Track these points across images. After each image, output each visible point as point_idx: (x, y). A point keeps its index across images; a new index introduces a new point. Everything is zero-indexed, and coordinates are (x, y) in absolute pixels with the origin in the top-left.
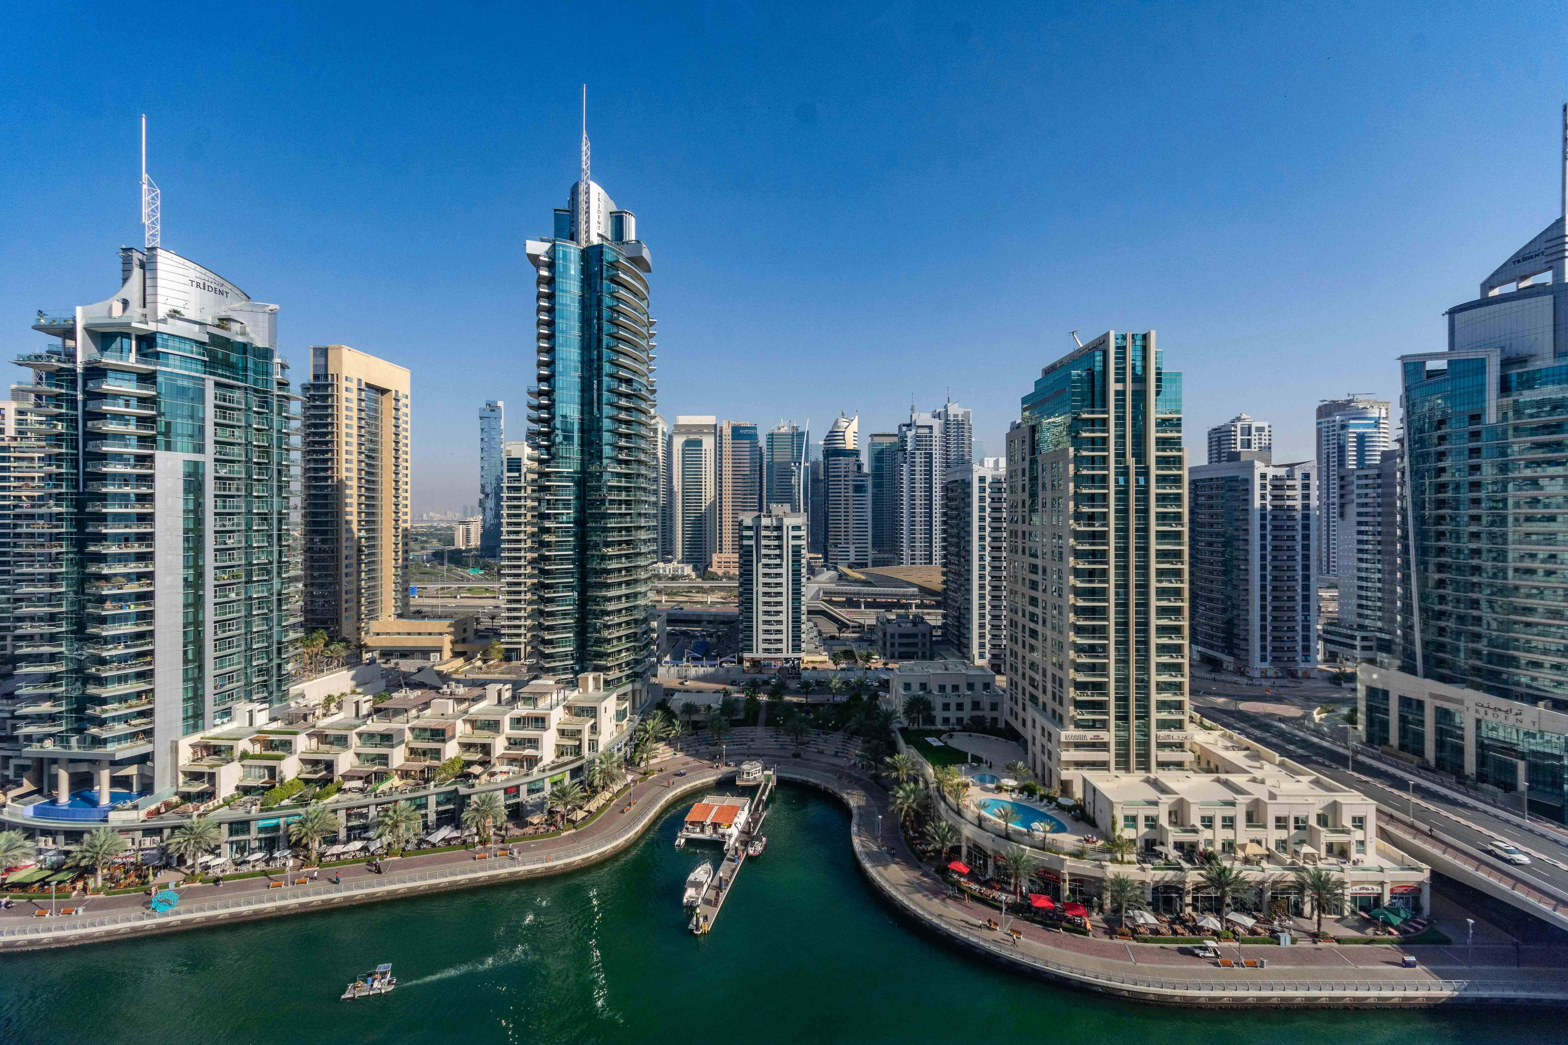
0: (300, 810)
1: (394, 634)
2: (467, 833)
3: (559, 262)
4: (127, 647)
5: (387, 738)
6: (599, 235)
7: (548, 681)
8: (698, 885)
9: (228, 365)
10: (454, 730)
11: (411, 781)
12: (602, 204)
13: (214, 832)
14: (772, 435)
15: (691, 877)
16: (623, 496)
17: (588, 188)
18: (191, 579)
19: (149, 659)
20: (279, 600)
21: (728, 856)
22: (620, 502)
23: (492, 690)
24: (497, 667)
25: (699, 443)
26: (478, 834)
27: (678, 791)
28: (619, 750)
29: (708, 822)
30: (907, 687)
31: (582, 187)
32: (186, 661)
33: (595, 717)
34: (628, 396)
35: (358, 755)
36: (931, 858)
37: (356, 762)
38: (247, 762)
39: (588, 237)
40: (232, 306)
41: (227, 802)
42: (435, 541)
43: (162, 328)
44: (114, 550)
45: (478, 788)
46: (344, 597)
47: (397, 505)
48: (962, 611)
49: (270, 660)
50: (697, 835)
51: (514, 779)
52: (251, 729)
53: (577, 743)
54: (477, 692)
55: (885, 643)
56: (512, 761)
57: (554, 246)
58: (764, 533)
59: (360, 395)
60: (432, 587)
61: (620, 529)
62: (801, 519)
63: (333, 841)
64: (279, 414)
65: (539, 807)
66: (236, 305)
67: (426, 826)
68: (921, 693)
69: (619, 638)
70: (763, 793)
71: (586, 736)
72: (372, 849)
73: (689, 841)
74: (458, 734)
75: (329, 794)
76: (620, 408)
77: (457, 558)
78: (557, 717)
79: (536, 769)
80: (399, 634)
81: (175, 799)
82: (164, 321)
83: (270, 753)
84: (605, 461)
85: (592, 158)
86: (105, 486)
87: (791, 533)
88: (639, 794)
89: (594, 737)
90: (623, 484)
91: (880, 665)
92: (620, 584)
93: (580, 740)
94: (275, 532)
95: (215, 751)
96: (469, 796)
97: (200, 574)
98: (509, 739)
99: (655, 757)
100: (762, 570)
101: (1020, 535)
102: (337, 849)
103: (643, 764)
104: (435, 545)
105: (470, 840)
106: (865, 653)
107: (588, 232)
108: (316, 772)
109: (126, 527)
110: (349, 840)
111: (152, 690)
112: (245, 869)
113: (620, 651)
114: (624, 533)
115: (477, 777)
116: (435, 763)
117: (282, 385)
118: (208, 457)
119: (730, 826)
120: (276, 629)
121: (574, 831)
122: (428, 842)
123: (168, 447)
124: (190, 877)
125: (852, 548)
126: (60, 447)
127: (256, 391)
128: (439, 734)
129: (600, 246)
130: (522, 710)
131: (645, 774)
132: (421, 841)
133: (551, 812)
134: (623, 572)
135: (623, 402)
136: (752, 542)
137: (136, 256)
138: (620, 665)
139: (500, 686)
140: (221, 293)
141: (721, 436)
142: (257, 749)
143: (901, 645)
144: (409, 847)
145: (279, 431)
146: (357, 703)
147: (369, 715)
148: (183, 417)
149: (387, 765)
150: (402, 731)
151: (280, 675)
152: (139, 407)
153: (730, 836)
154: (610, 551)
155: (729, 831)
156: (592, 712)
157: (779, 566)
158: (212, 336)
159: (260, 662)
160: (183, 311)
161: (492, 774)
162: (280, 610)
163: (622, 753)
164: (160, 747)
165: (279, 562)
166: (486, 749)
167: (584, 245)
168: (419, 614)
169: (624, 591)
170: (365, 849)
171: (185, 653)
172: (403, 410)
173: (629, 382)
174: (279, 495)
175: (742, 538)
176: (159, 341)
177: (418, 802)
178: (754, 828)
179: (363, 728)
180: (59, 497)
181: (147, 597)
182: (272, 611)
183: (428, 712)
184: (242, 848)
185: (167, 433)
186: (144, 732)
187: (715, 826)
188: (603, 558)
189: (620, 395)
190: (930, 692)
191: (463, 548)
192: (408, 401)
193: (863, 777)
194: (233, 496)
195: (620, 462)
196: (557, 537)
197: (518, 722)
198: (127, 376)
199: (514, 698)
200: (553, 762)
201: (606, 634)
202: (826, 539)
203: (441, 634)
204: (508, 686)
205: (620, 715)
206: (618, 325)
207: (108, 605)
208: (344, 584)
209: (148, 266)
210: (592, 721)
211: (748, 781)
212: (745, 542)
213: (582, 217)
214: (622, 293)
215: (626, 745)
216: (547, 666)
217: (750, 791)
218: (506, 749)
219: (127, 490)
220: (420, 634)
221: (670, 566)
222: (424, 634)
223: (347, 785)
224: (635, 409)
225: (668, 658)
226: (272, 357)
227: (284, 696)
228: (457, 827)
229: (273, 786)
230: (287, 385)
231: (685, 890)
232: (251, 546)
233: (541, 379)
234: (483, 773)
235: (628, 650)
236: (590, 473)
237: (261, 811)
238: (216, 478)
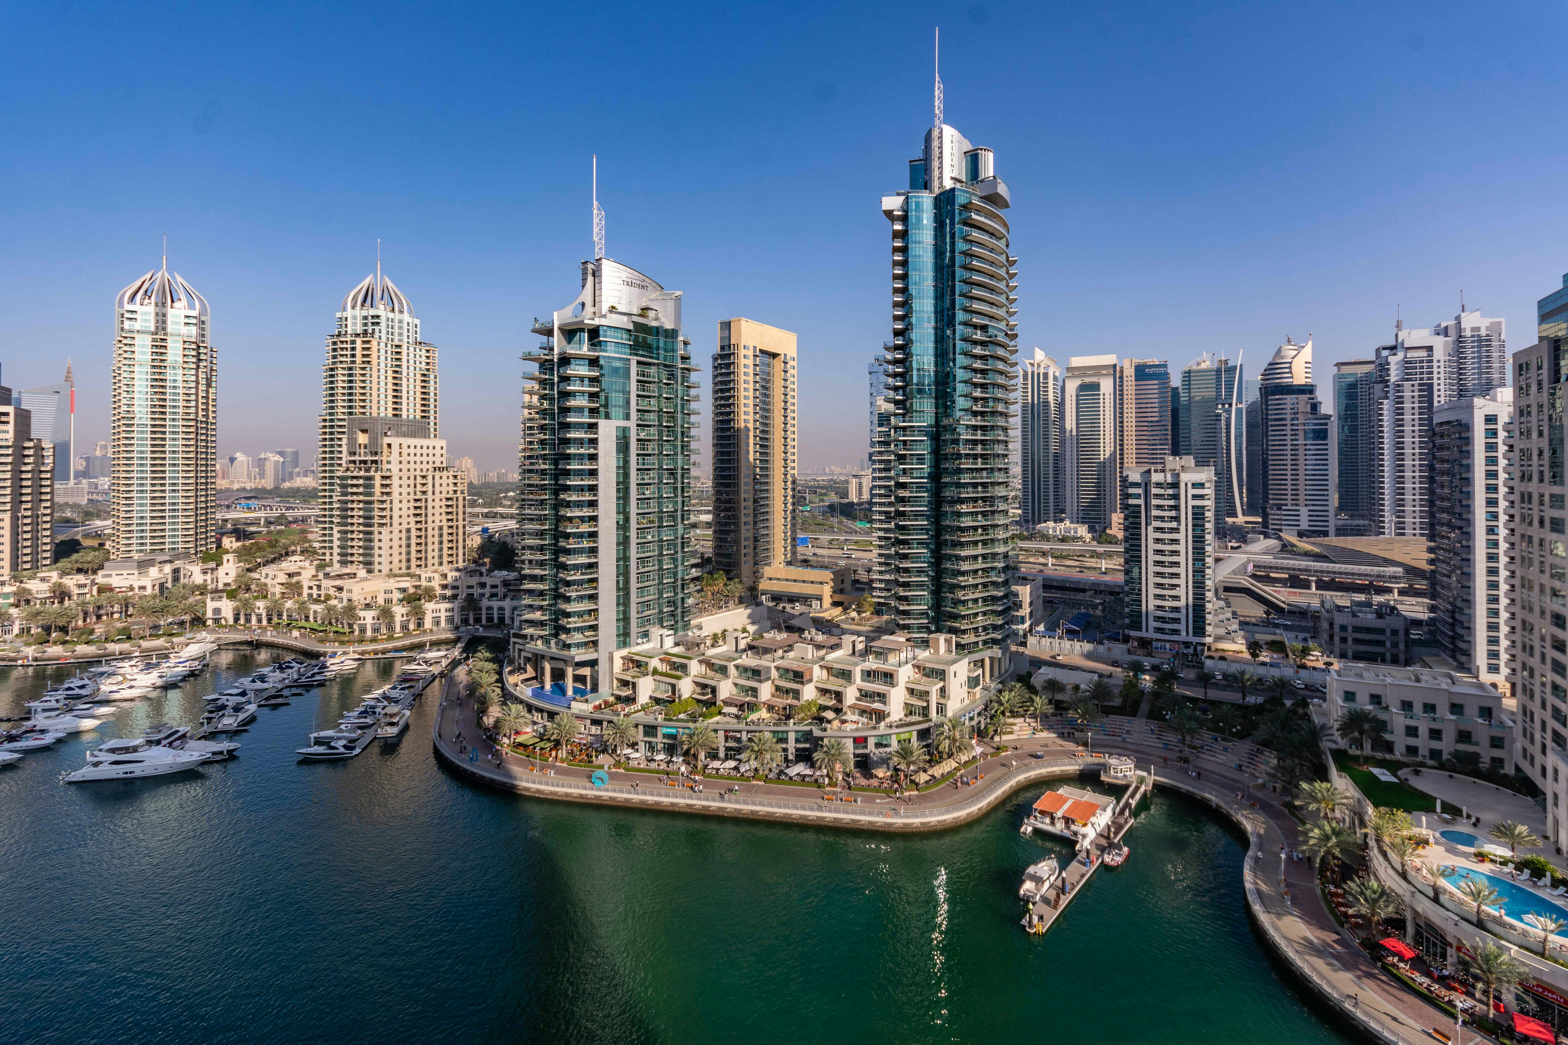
0: (691, 725)
1: (782, 580)
2: (818, 773)
3: (912, 214)
4: (582, 574)
5: (756, 673)
6: (952, 178)
7: (900, 638)
8: (1039, 881)
9: (648, 347)
10: (811, 674)
11: (775, 716)
12: (956, 145)
13: (633, 731)
14: (1189, 372)
15: (1031, 870)
16: (979, 449)
17: (941, 132)
18: (621, 522)
19: (595, 585)
20: (683, 543)
21: (1079, 857)
22: (975, 457)
23: (847, 639)
24: (869, 619)
25: (1096, 387)
26: (828, 775)
27: (1032, 774)
28: (971, 719)
29: (1059, 814)
30: (1350, 696)
31: (935, 133)
32: (618, 589)
33: (943, 679)
34: (983, 344)
35: (736, 685)
36: (1357, 925)
37: (734, 691)
38: (657, 677)
39: (941, 183)
40: (650, 298)
41: (643, 709)
42: (833, 494)
43: (603, 322)
44: (574, 498)
45: (829, 732)
46: (743, 543)
47: (785, 460)
48: (1459, 603)
49: (676, 594)
50: (1045, 825)
51: (863, 730)
52: (662, 651)
53: (925, 704)
54: (834, 640)
55: (1331, 637)
56: (863, 712)
57: (907, 198)
58: (1154, 491)
59: (755, 360)
60: (825, 538)
61: (975, 485)
62: (1206, 475)
63: (714, 756)
64: (682, 384)
65: (884, 761)
66: (653, 296)
67: (786, 759)
68: (1370, 707)
69: (976, 601)
70: (1132, 796)
71: (934, 699)
72: (742, 770)
73: (1036, 831)
74: (815, 679)
75: (712, 715)
76: (975, 357)
77: (848, 510)
78: (906, 675)
79: (883, 724)
80: (787, 580)
81: (611, 699)
82: (604, 316)
83: (673, 672)
84: (958, 414)
85: (946, 101)
86: (569, 448)
87: (1192, 492)
88: (987, 769)
89: (942, 701)
90: (979, 437)
91: (1320, 665)
92: (975, 543)
93: (928, 701)
94: (679, 485)
95: (638, 664)
96: (822, 739)
97: (627, 519)
98: (860, 690)
99: (1012, 733)
100: (1152, 535)
101: (1535, 499)
102: (716, 764)
103: (997, 738)
104: (833, 498)
105: (821, 780)
106: (1299, 646)
107: (941, 178)
108: (703, 694)
109: (582, 480)
110: (727, 758)
111: (597, 610)
112: (653, 765)
113: (976, 614)
114: (980, 489)
115: (829, 722)
116: (795, 702)
117: (685, 358)
118: (632, 424)
119: (1085, 825)
120: (680, 568)
121: (916, 793)
122: (786, 775)
123: (607, 416)
124: (618, 764)
125: (1304, 512)
126: (545, 419)
127: (665, 366)
128: (798, 676)
129: (953, 190)
130: (872, 664)
131: (998, 749)
132: (781, 772)
133: (896, 770)
134: (980, 531)
135: (978, 351)
136: (1141, 502)
137: (590, 267)
138: (976, 629)
139: (854, 637)
140: (643, 287)
141: (1121, 378)
142: (663, 668)
143: (1356, 641)
144: (771, 776)
145: (682, 399)
146: (736, 638)
147: (745, 650)
148: (616, 391)
149: (756, 697)
150: (768, 669)
151: (684, 608)
152: (590, 386)
153: (1084, 836)
154: (964, 508)
155: (1083, 830)
156: (941, 675)
157: (1176, 530)
158: (635, 324)
159: (669, 595)
160: (617, 306)
161: (844, 722)
162: (683, 552)
163: (974, 723)
164: (602, 655)
165: (683, 511)
166: (839, 696)
167: (937, 191)
168: (806, 563)
169: (980, 550)
170: (736, 768)
171: (618, 582)
172: (791, 371)
173: (984, 328)
174: (682, 453)
175: (1128, 496)
176: (601, 332)
177: (780, 736)
178: (1116, 834)
179: (739, 661)
180: (544, 457)
181: (593, 535)
182: (676, 552)
183: (791, 654)
184: (652, 747)
185: (606, 406)
186: (592, 642)
187: (1068, 821)
188: (959, 514)
189: (975, 343)
190: (1387, 708)
191: (855, 501)
192: (795, 363)
193: (1275, 803)
194: (649, 455)
195: (975, 414)
196: (911, 492)
197: (869, 675)
198: (582, 362)
199: (867, 651)
200: (901, 720)
201: (960, 595)
202: (1266, 498)
203: (821, 583)
204: (862, 639)
205: (973, 682)
206: (971, 270)
207: (571, 540)
208: (743, 531)
209: (596, 274)
210: (941, 684)
211: (1116, 778)
212: (1131, 502)
213: (935, 164)
214: (976, 234)
215: (979, 714)
216: (901, 622)
217: (1117, 791)
218: (857, 699)
219: (582, 451)
220: (804, 582)
221: (1061, 526)
222: (808, 582)
223: (726, 710)
224: (991, 356)
225: (1041, 628)
226: (677, 337)
227: (686, 626)
228: (812, 766)
229: (674, 701)
230: (688, 358)
231: (1023, 881)
232: (661, 497)
233: (897, 333)
234: (834, 719)
235: (985, 614)
236: (944, 427)
237: (665, 720)
238: (638, 440)
